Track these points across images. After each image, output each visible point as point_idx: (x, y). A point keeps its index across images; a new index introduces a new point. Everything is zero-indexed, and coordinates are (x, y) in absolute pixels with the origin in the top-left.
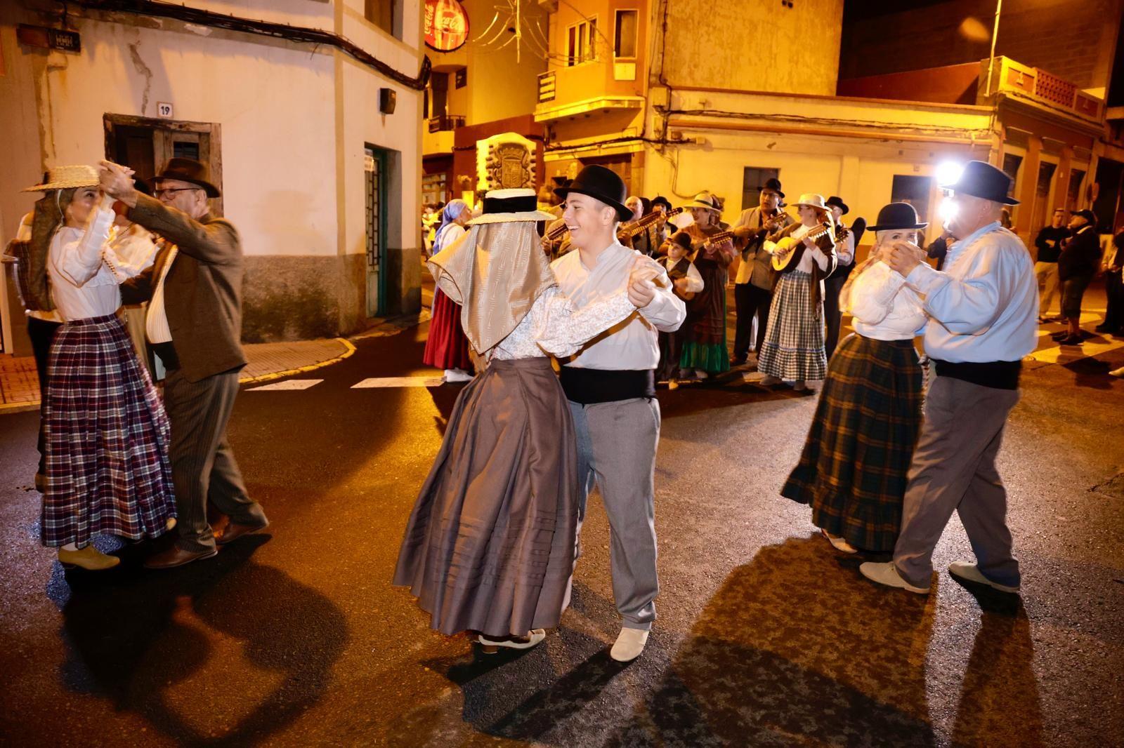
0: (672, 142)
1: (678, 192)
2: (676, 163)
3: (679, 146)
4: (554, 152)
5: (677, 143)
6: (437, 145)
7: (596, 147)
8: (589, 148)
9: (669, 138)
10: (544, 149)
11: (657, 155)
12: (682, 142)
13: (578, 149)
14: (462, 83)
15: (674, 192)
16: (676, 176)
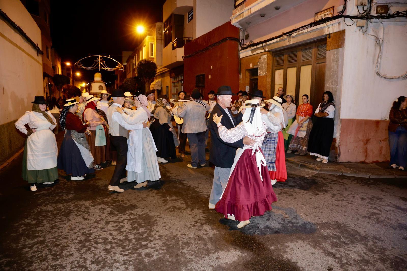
0: (377, 17)
1: (382, 73)
2: (381, 41)
3: (386, 22)
4: (248, 49)
5: (383, 17)
6: (176, 57)
7: (286, 37)
8: (278, 39)
9: (374, 13)
10: (240, 48)
11: (359, 33)
12: (390, 17)
13: (268, 43)
14: (192, 19)
15: (378, 74)
16: (380, 56)
